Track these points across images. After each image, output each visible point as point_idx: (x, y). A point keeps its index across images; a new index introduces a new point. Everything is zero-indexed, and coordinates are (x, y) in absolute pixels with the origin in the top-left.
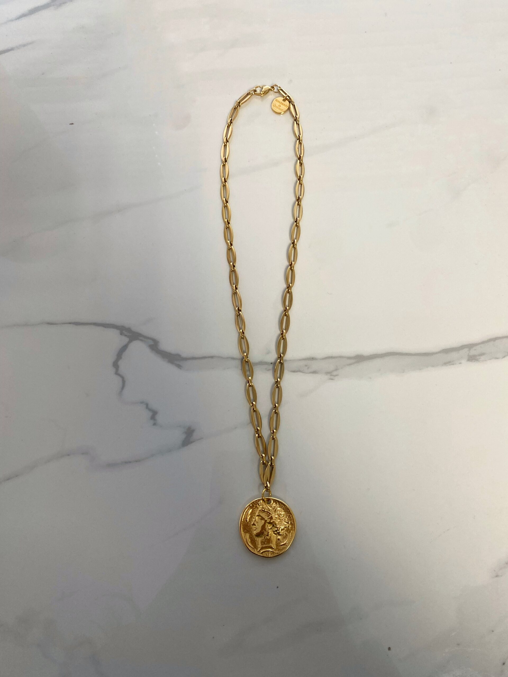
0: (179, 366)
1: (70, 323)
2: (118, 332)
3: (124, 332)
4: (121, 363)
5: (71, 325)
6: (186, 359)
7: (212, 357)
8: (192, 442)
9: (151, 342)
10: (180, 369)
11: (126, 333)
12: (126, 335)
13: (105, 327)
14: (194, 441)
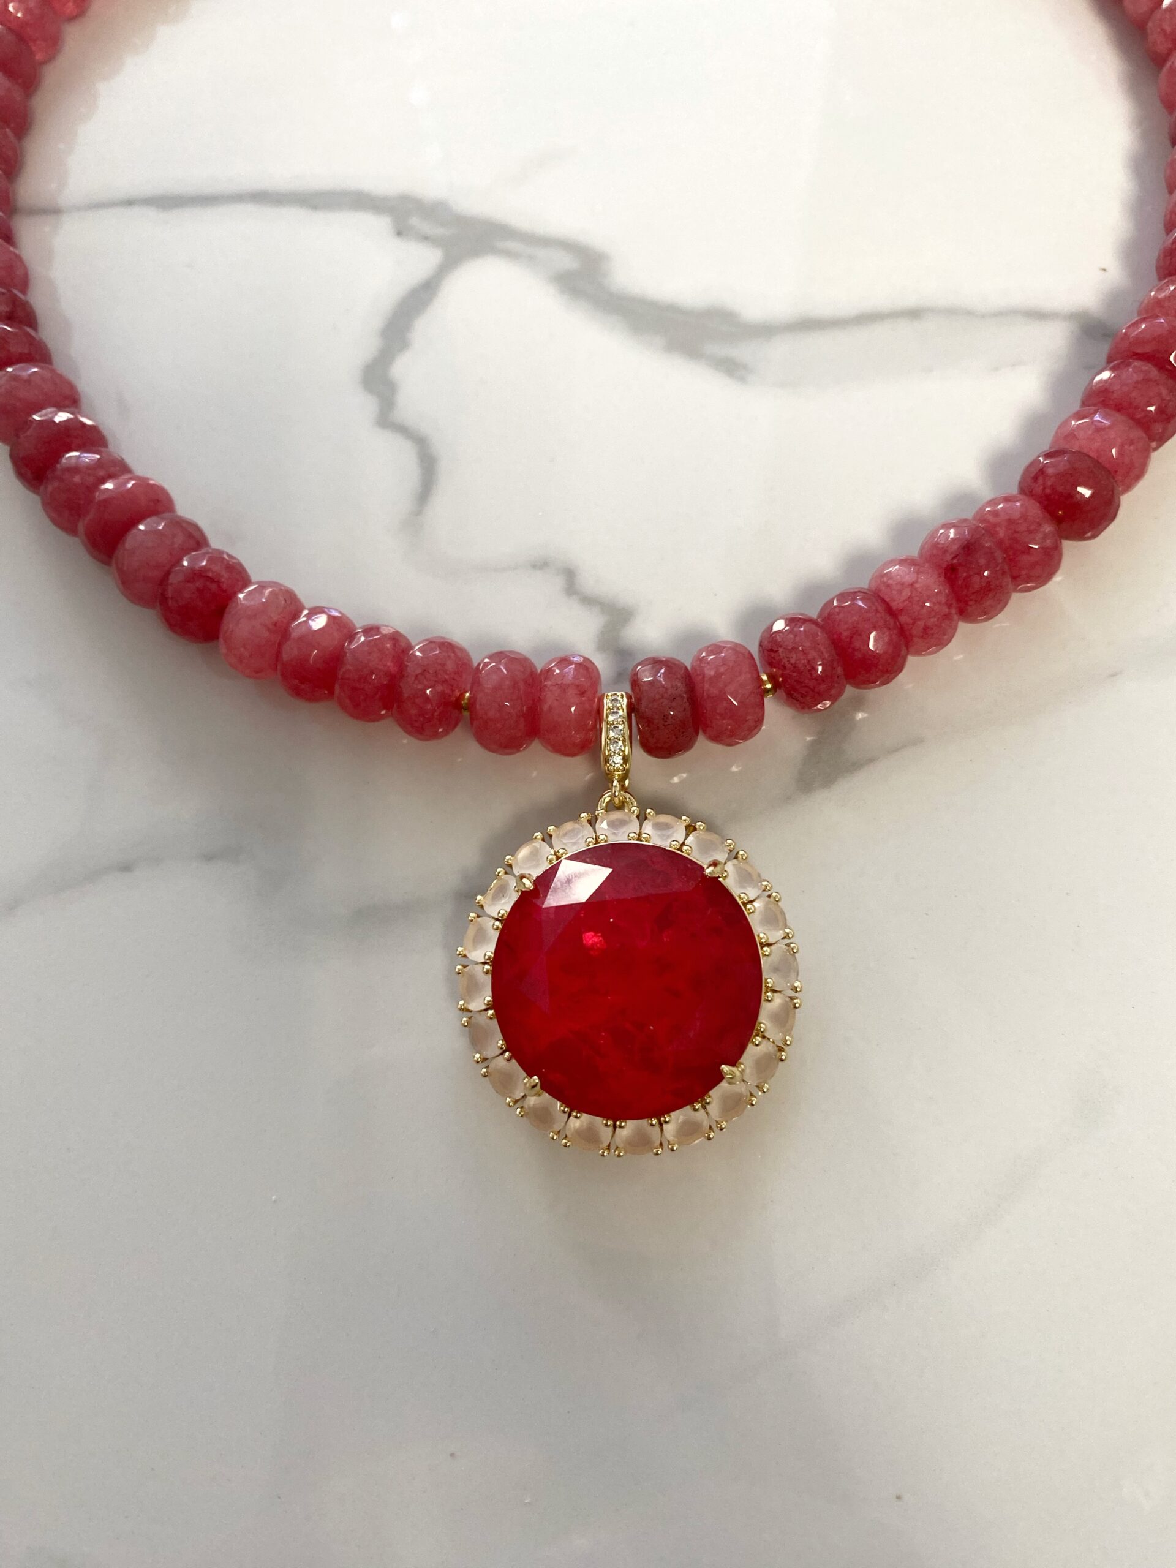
0: (732, 368)
1: (130, 203)
2: (381, 224)
3: (414, 221)
4: (403, 368)
5: (136, 211)
6: (766, 331)
7: (914, 314)
8: (854, 766)
9: (566, 262)
10: (742, 380)
11: (426, 228)
12: (426, 238)
13: (315, 207)
14: (871, 760)
